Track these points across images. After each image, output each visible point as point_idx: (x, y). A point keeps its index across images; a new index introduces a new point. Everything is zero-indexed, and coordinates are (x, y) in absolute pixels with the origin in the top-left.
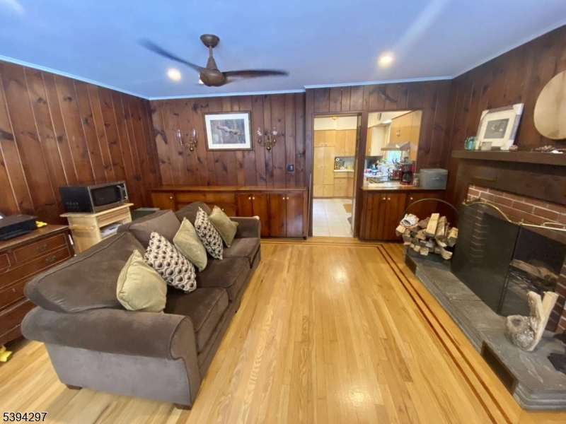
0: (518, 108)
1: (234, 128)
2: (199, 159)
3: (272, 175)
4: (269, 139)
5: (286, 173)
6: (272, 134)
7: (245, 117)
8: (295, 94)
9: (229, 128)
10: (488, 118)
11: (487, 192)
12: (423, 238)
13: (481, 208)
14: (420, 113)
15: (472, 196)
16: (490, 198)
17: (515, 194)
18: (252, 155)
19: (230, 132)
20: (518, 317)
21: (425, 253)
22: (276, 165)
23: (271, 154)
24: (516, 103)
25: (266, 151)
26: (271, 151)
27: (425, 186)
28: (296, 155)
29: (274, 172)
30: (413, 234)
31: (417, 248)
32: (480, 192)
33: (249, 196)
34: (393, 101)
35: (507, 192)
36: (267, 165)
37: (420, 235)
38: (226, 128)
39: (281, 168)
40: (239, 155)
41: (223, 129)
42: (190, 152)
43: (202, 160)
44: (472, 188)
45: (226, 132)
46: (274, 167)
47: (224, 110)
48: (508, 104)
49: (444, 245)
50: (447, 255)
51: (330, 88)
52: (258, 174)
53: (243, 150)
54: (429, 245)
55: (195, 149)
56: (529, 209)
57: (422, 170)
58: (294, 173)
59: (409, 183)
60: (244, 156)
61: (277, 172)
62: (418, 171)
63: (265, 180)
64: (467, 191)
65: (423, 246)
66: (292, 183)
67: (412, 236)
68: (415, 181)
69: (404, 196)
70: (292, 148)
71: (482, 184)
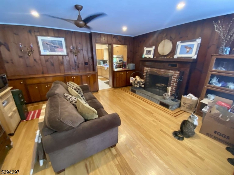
0: (154, 47)
1: (57, 45)
2: (35, 60)
3: (78, 67)
4: (75, 51)
5: (85, 66)
6: (77, 49)
7: (63, 40)
8: (86, 33)
9: (54, 44)
10: (146, 49)
11: (149, 69)
12: (137, 83)
13: (148, 73)
14: (126, 46)
15: (145, 70)
16: (150, 70)
17: (156, 68)
18: (67, 58)
19: (55, 46)
20: (165, 94)
21: (138, 86)
22: (80, 62)
23: (77, 58)
24: (153, 46)
25: (75, 56)
26: (77, 56)
27: (131, 69)
28: (88, 58)
29: (79, 66)
30: (134, 82)
31: (136, 86)
32: (147, 69)
33: (72, 77)
34: (120, 41)
35: (154, 68)
36: (75, 63)
37: (136, 82)
38: (52, 44)
39: (82, 64)
40: (61, 58)
41: (50, 45)
42: (28, 56)
43: (37, 60)
44: (145, 68)
45: (52, 46)
46: (79, 63)
47: (50, 35)
48: (151, 46)
49: (142, 83)
50: (143, 86)
51: (100, 33)
52: (71, 67)
53: (63, 56)
54: (139, 84)
55: (31, 54)
56: (160, 71)
57: (129, 64)
58: (88, 66)
59: (125, 68)
60: (63, 58)
61: (80, 66)
62: (127, 65)
63: (75, 69)
64: (144, 69)
65: (137, 85)
66: (88, 69)
67: (134, 83)
68: (127, 67)
69: (126, 72)
70: (86, 55)
71: (147, 67)
